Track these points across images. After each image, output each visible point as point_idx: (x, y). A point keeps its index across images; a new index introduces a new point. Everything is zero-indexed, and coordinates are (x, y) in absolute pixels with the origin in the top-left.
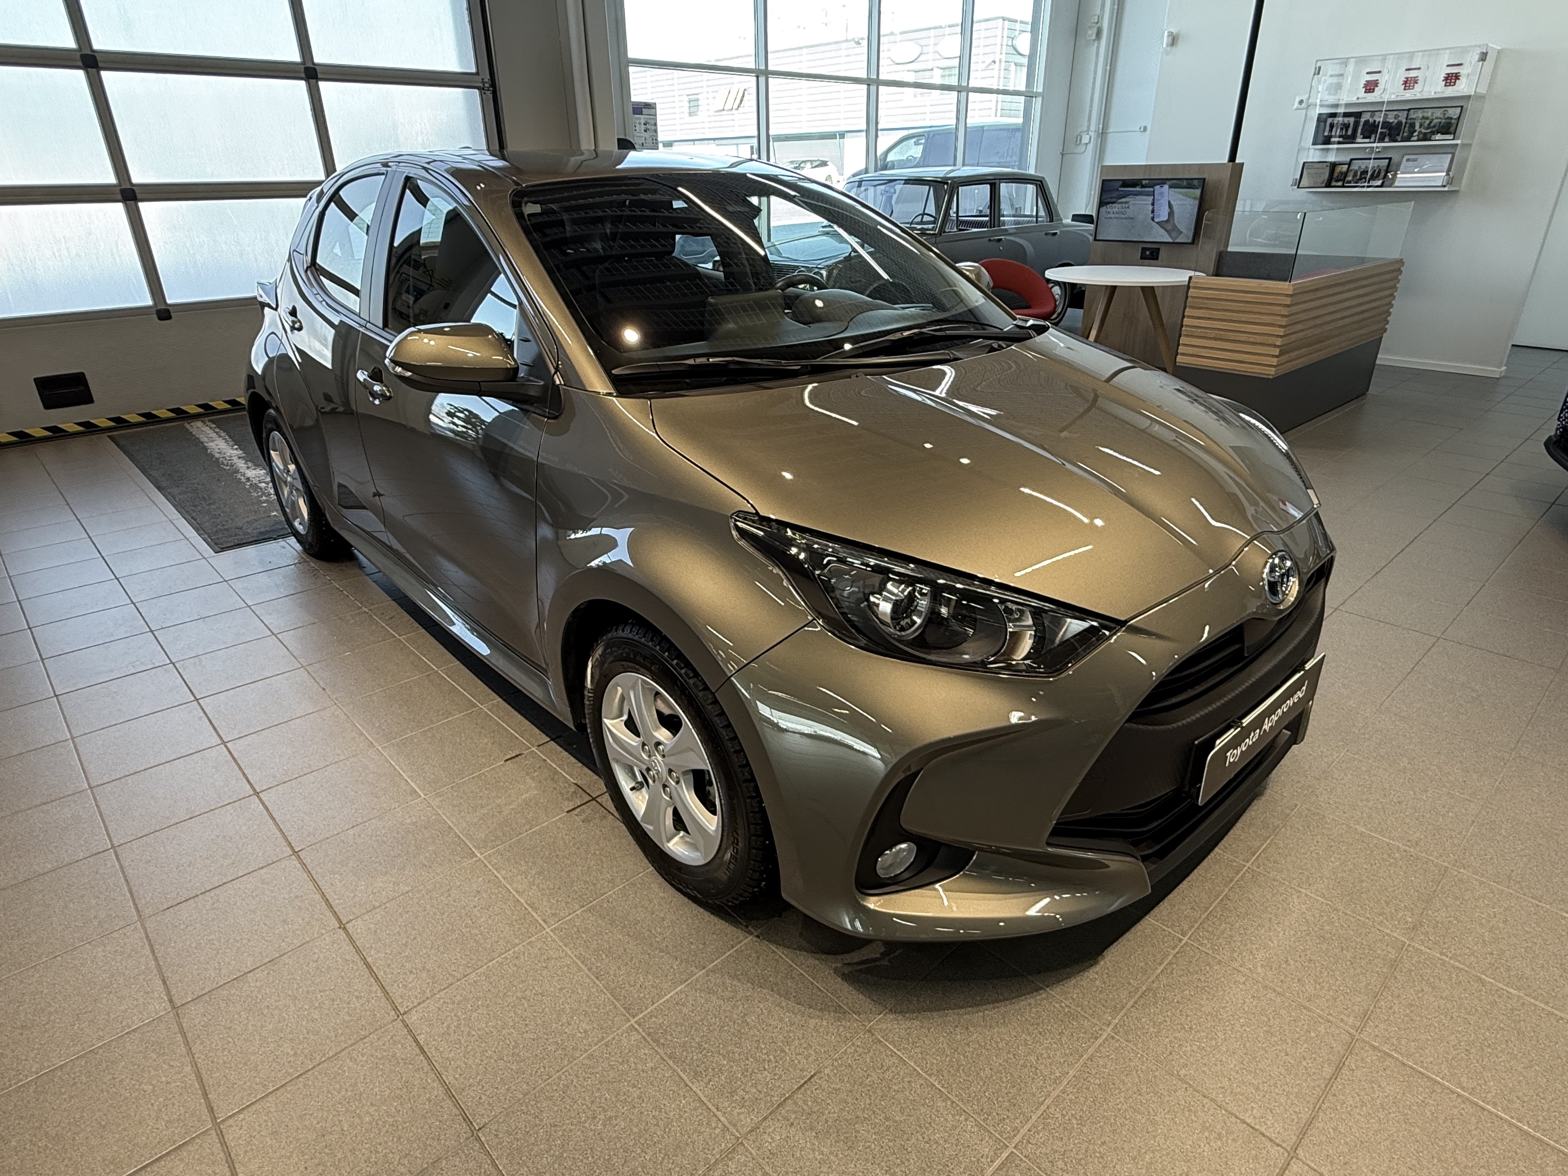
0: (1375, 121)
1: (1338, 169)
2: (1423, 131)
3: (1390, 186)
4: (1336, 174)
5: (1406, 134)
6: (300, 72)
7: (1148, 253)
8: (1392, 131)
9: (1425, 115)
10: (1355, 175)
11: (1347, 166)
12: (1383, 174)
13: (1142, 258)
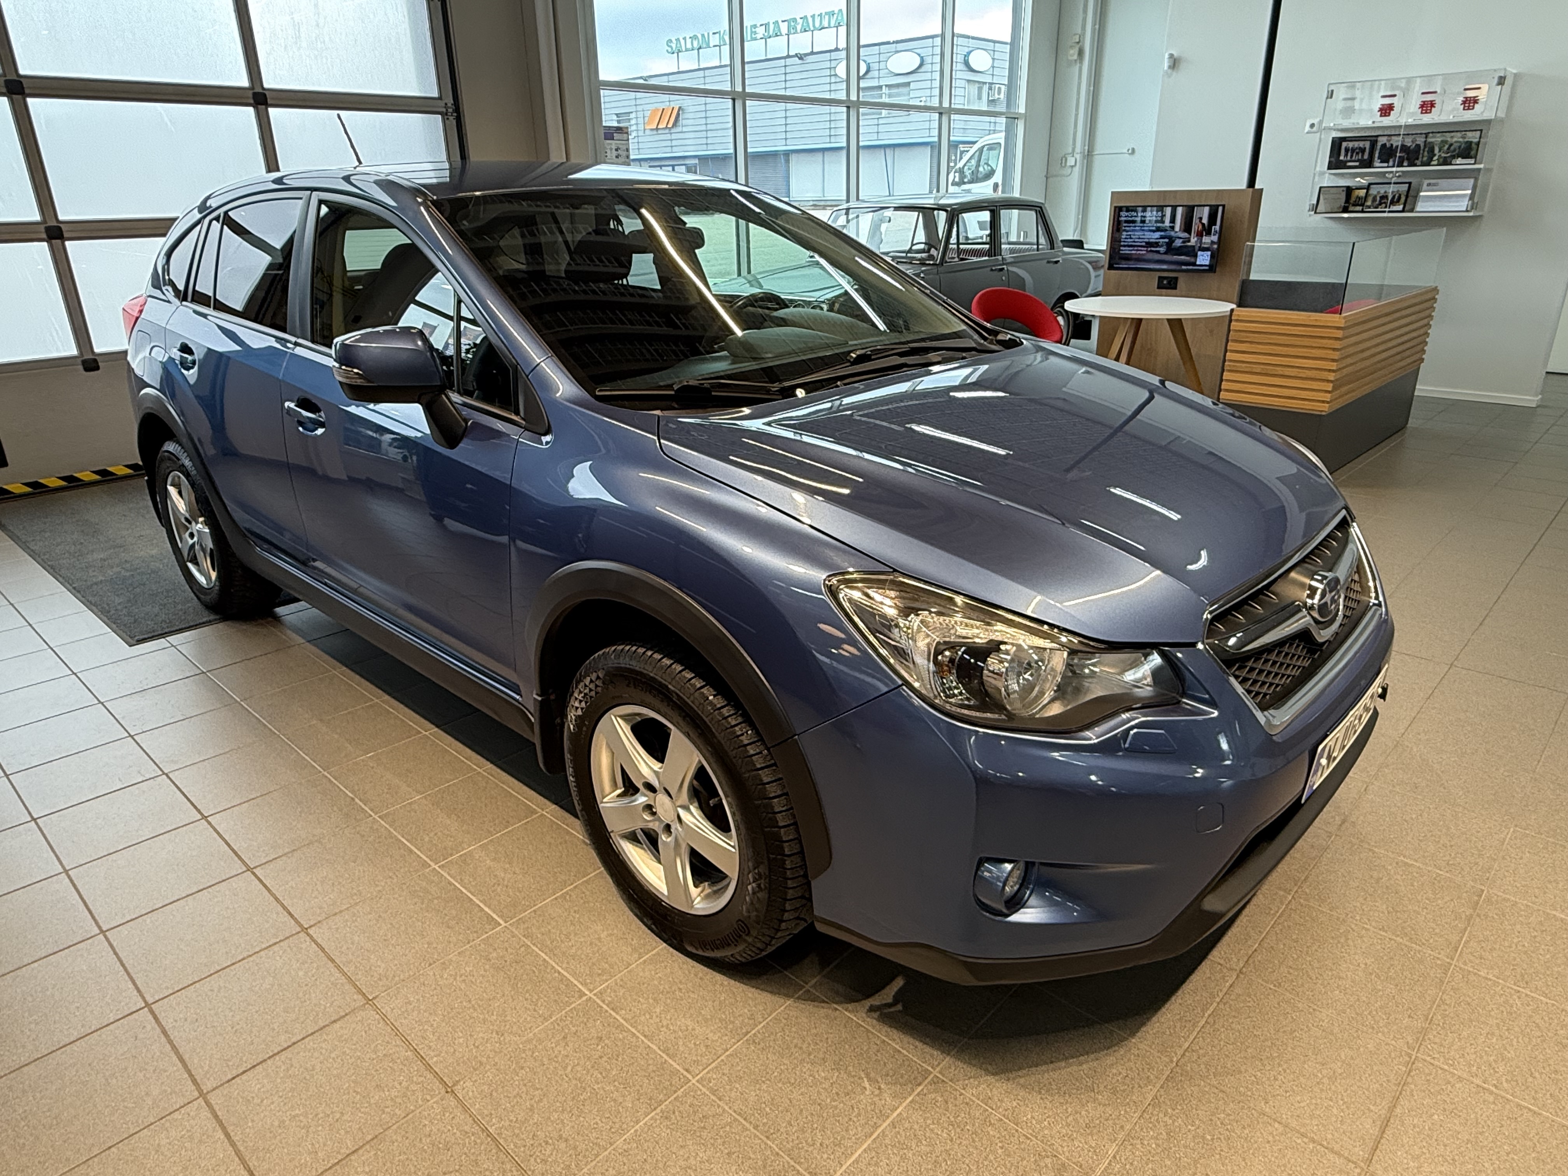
0: (1392, 145)
1: (1355, 194)
2: (1443, 155)
3: (1412, 210)
4: (1352, 201)
5: (1425, 159)
6: (248, 98)
7: (1165, 282)
8: (1411, 156)
9: (1444, 139)
10: (1374, 200)
11: (1365, 191)
12: (1403, 199)
13: (1158, 288)
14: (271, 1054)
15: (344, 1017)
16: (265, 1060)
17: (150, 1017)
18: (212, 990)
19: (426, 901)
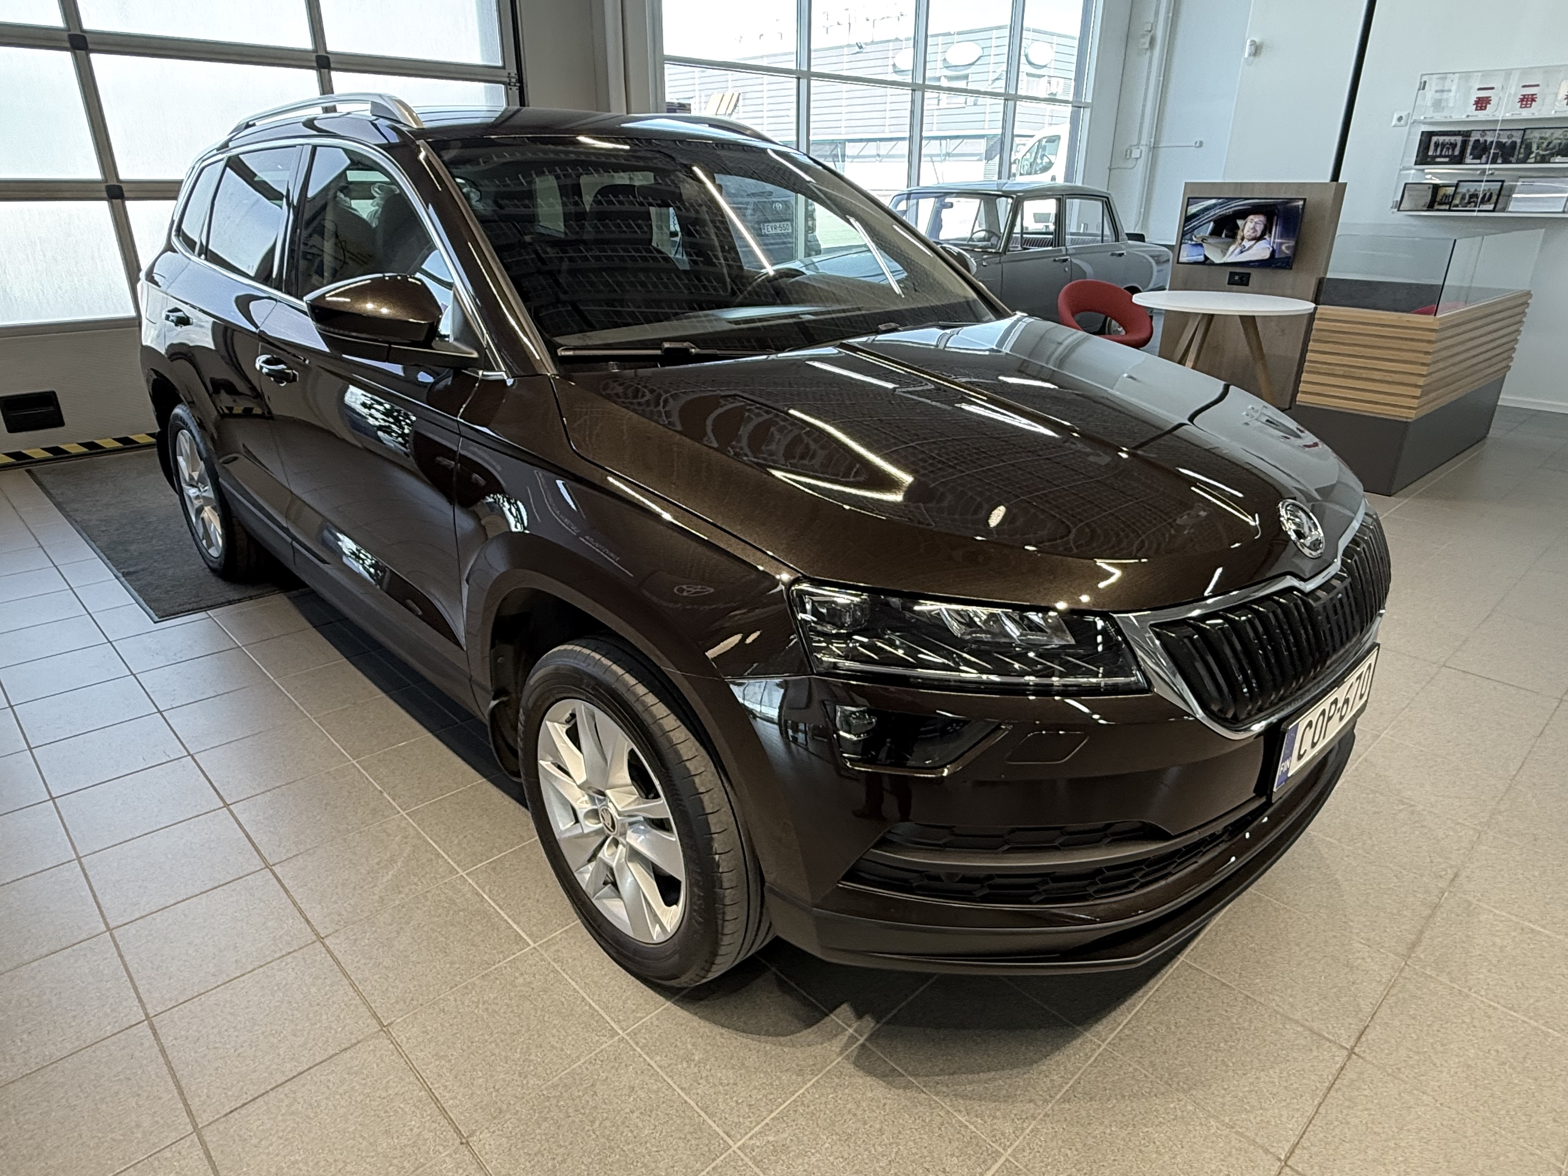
0: (1486, 141)
1: (1442, 192)
2: (1541, 153)
3: (1503, 210)
4: (1438, 198)
5: (1521, 156)
6: (311, 61)
7: (1237, 278)
8: (1506, 152)
9: (1543, 135)
10: (1463, 198)
11: (1453, 188)
12: (1494, 198)
13: (1229, 283)
14: (274, 1085)
15: (356, 1044)
16: (267, 1092)
17: (149, 1032)
18: (218, 1005)
19: (451, 912)
